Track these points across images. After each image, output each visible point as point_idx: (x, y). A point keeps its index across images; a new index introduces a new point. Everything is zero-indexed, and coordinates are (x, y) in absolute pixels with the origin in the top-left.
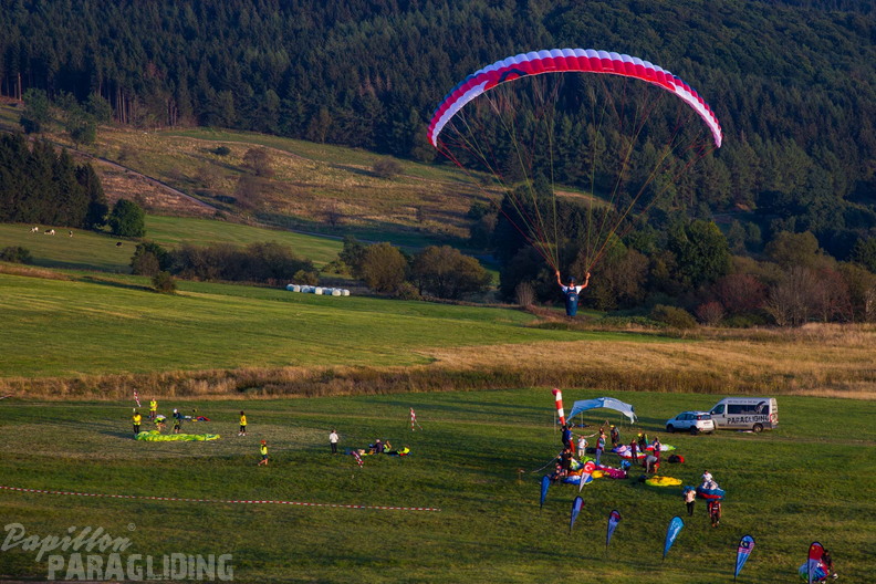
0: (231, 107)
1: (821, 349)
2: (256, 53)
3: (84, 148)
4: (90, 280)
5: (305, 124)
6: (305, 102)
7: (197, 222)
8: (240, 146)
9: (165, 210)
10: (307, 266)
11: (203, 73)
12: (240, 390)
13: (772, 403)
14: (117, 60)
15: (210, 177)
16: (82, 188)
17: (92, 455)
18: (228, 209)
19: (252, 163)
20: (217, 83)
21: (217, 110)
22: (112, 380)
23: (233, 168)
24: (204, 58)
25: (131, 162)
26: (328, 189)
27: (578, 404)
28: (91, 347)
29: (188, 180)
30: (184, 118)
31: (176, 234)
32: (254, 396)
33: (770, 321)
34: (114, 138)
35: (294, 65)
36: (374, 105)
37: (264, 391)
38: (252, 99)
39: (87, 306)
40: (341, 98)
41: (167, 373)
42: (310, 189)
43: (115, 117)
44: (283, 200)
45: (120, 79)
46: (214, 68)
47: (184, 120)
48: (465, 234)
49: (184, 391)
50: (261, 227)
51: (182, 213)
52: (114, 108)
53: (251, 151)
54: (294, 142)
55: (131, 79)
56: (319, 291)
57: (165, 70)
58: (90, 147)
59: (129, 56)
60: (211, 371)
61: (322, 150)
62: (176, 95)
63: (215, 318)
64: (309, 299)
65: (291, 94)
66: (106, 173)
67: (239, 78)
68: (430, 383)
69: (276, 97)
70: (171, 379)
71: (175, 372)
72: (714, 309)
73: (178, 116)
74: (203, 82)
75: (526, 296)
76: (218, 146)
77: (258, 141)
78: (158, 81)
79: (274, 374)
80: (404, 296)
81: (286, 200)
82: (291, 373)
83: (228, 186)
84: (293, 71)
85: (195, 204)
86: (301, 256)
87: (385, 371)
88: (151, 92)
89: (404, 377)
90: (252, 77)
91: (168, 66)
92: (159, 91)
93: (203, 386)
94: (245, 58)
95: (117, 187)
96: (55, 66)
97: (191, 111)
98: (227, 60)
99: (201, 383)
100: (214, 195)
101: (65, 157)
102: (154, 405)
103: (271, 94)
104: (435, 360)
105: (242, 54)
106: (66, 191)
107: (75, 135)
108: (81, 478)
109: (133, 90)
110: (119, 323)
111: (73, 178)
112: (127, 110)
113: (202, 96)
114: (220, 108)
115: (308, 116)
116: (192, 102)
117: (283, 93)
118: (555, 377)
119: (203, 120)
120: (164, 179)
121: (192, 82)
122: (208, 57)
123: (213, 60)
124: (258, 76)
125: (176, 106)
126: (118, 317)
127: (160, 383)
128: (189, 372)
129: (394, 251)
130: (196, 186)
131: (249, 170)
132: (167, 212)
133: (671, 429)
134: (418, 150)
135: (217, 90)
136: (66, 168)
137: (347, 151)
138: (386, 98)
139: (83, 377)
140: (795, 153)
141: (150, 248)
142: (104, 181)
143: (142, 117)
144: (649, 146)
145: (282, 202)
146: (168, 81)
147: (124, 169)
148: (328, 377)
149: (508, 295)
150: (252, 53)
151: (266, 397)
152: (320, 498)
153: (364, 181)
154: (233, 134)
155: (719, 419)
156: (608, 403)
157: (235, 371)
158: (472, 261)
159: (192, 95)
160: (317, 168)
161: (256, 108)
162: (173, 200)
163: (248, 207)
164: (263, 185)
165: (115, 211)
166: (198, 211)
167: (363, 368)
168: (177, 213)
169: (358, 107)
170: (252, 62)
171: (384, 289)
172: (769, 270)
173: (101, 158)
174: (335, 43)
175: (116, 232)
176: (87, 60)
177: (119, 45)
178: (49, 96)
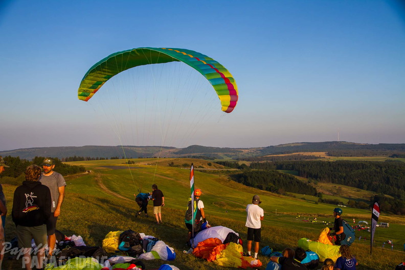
4: (307, 202)
6: (347, 181)
7: (330, 196)
8: (338, 186)
10: (342, 203)
11: (333, 176)
13: (388, 224)
14: (321, 174)
15: (333, 190)
16: (314, 191)
18: (335, 195)
19: (339, 189)
20: (335, 178)
23: (336, 189)
24: (333, 174)
25: (322, 187)
26: (351, 193)
27: (360, 221)
28: (301, 210)
31: (327, 197)
34: (320, 184)
36: (357, 182)
40: (353, 180)
42: (347, 193)
43: (321, 182)
45: (322, 176)
47: (330, 182)
49: (311, 215)
51: (328, 195)
54: (346, 186)
56: (342, 206)
58: (317, 185)
59: (323, 174)
61: (350, 187)
63: (319, 207)
67: (338, 177)
71: (311, 213)
76: (335, 186)
77: (340, 186)
80: (354, 207)
82: (326, 215)
83: (335, 192)
84: (346, 176)
85: (330, 194)
86: (342, 201)
88: (326, 179)
91: (328, 175)
95: (319, 190)
96: (313, 175)
98: (337, 175)
100: (333, 193)
101: (312, 186)
103: (343, 180)
106: (312, 191)
107: (315, 184)
109: (323, 178)
110: (306, 207)
111: (313, 189)
113: (333, 180)
114: (336, 181)
115: (348, 183)
116: (331, 180)
117: (344, 179)
119: (333, 183)
120: (326, 190)
121: (331, 178)
123: (335, 175)
124: (341, 177)
125: (329, 180)
129: (354, 201)
130: (331, 191)
134: (364, 188)
137: (353, 188)
138: (359, 181)
139: (299, 213)
141: (321, 199)
143: (324, 182)
144: (400, 189)
145: (343, 194)
146: (328, 177)
147: (321, 189)
150: (340, 174)
153: (355, 192)
155: (380, 225)
156: (364, 222)
160: (349, 190)
161: (340, 181)
162: (327, 193)
163: (338, 195)
164: (340, 192)
165: (318, 194)
169: (355, 182)
171: (352, 207)
173: (318, 187)
174: (352, 173)
175: (318, 197)
176: (317, 174)
177: (322, 172)
178: (312, 179)
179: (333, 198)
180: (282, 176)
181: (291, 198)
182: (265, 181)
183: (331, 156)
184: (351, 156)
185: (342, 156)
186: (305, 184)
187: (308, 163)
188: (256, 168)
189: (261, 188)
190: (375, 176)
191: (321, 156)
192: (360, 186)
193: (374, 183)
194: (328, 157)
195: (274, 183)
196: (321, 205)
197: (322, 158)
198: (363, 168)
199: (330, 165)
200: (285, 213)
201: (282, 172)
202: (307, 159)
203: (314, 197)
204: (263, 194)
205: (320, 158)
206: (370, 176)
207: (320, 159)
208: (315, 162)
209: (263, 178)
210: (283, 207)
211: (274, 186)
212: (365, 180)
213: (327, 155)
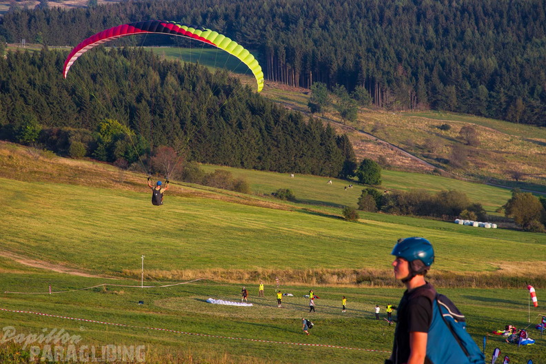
0: (454, 96)
2: (473, 59)
3: (349, 123)
4: (305, 211)
5: (505, 110)
6: (506, 94)
7: (421, 176)
8: (457, 123)
9: (400, 167)
10: (475, 207)
11: (435, 74)
14: (377, 63)
15: (434, 145)
16: (340, 151)
17: (233, 315)
18: (444, 168)
19: (464, 136)
20: (445, 80)
21: (444, 98)
22: (278, 273)
23: (451, 139)
24: (437, 63)
25: (380, 133)
26: (518, 155)
28: (273, 252)
29: (418, 147)
30: (421, 103)
31: (404, 184)
32: (364, 286)
34: (371, 116)
35: (500, 67)
37: (372, 283)
38: (470, 92)
39: (285, 226)
41: (315, 270)
42: (505, 155)
43: (374, 102)
44: (484, 162)
45: (378, 76)
46: (443, 69)
47: (421, 105)
49: (321, 280)
50: (465, 181)
51: (411, 169)
52: (373, 95)
53: (464, 128)
55: (385, 77)
56: (476, 224)
57: (410, 70)
58: (353, 123)
59: (385, 60)
60: (344, 270)
62: (416, 88)
63: (365, 237)
64: (470, 231)
65: (496, 88)
66: (362, 141)
67: (461, 76)
68: (487, 283)
69: (486, 90)
70: (316, 273)
73: (417, 102)
74: (435, 78)
76: (443, 123)
77: (471, 121)
78: (404, 78)
79: (385, 273)
80: (533, 230)
81: (486, 163)
83: (445, 151)
84: (499, 71)
85: (422, 163)
87: (462, 274)
88: (399, 86)
89: (471, 279)
90: (470, 77)
91: (412, 68)
92: (404, 85)
94: (465, 63)
95: (364, 149)
96: (335, 67)
97: (426, 99)
98: (453, 64)
99: (334, 276)
100: (435, 157)
101: (329, 129)
103: (483, 89)
104: (500, 269)
105: (464, 59)
106: (329, 152)
107: (344, 114)
108: (217, 327)
109: (386, 84)
110: (300, 238)
111: (334, 144)
112: (382, 98)
113: (434, 89)
114: (447, 97)
115: (508, 104)
116: (427, 93)
117: (491, 87)
119: (434, 106)
120: (402, 146)
121: (427, 79)
122: (440, 62)
123: (443, 64)
124: (474, 76)
125: (416, 95)
126: (301, 234)
127: (308, 275)
128: (329, 270)
129: (534, 199)
130: (424, 151)
131: (462, 141)
132: (402, 168)
135: (445, 85)
136: (329, 137)
139: (260, 270)
141: (375, 192)
142: (356, 145)
143: (391, 103)
145: (483, 164)
146: (411, 79)
147: (375, 138)
150: (471, 59)
151: (372, 287)
153: (544, 150)
154: (455, 116)
157: (359, 270)
159: (427, 88)
160: (511, 140)
161: (472, 97)
162: (407, 160)
163: (458, 167)
164: (471, 152)
165: (361, 167)
166: (422, 168)
167: (447, 272)
168: (408, 170)
169: (544, 98)
170: (470, 66)
173: (360, 131)
175: (362, 181)
176: (357, 64)
177: (379, 53)
178: (329, 88)
179: (431, 186)
180: (171, 79)
181: (219, 195)
182: (80, 105)
186: (295, 119)
188: (34, 40)
189: (60, 145)
195: (132, 116)
200: (189, 274)
201: (172, 59)
203: (342, 184)
204: (73, 177)
209: (73, 92)
210: (179, 243)
211: (129, 133)
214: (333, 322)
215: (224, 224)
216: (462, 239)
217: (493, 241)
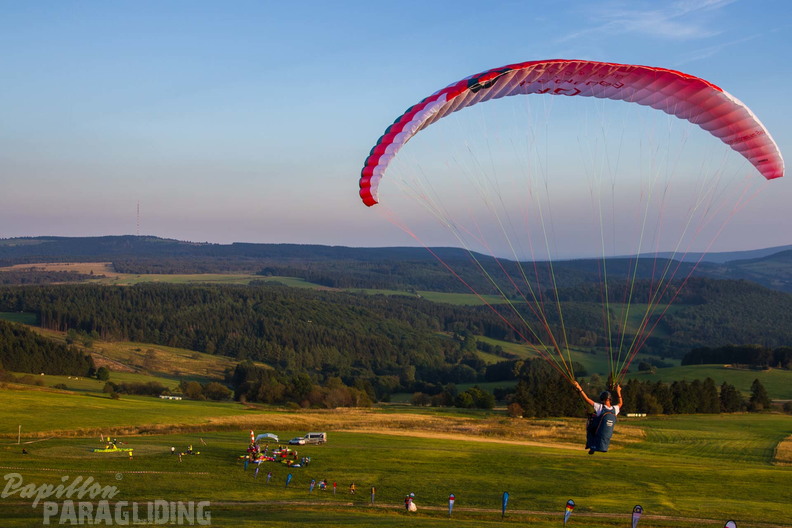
0: (142, 335)
1: (342, 416)
3: (88, 349)
4: (87, 395)
5: (169, 341)
6: (169, 333)
7: (128, 375)
8: (145, 348)
10: (167, 389)
11: (133, 324)
12: (140, 433)
13: (325, 434)
14: (102, 319)
15: (133, 359)
16: (87, 363)
18: (140, 370)
19: (149, 354)
20: (138, 327)
21: (137, 336)
22: (93, 430)
23: (142, 356)
24: (134, 319)
25: (106, 354)
26: (176, 363)
27: (259, 436)
28: (87, 419)
29: (126, 360)
31: (120, 378)
32: (145, 435)
33: (325, 407)
34: (99, 346)
35: (165, 321)
36: (193, 334)
37: (149, 433)
38: (150, 333)
39: (86, 404)
40: (181, 333)
41: (114, 427)
42: (169, 363)
43: (101, 338)
44: (159, 367)
45: (103, 326)
46: (137, 322)
47: (125, 340)
48: (223, 378)
49: (119, 434)
51: (123, 371)
53: (149, 350)
54: (166, 348)
55: (107, 326)
56: (171, 398)
58: (91, 349)
59: (107, 318)
60: (130, 427)
61: (174, 350)
62: (123, 331)
64: (167, 401)
65: (164, 331)
66: (96, 358)
67: (146, 325)
68: (208, 430)
70: (115, 430)
71: (117, 427)
72: (307, 403)
73: (123, 338)
74: (133, 326)
75: (243, 399)
76: (137, 348)
77: (151, 346)
78: (117, 326)
79: (153, 427)
80: (201, 399)
81: (161, 367)
82: (159, 427)
83: (140, 362)
84: (165, 323)
85: (128, 368)
86: (164, 386)
87: (193, 425)
88: (114, 330)
89: (199, 427)
90: (150, 325)
91: (120, 321)
92: (117, 330)
93: (127, 432)
94: (148, 318)
95: (100, 362)
96: (79, 320)
97: (128, 337)
98: (142, 319)
100: (135, 365)
101: (81, 352)
102: (109, 439)
103: (157, 331)
104: (210, 422)
106: (81, 364)
107: (86, 345)
108: (80, 466)
109: (107, 330)
110: (98, 410)
111: (84, 360)
112: (105, 336)
113: (132, 331)
114: (139, 335)
115: (170, 338)
116: (129, 333)
117: (161, 330)
118: (252, 427)
119: (132, 339)
120: (117, 360)
121: (129, 327)
123: (136, 319)
124: (152, 325)
125: (123, 335)
126: (97, 408)
127: (111, 431)
128: (122, 427)
129: (198, 384)
130: (129, 362)
131: (148, 357)
132: (118, 371)
133: (291, 444)
134: (207, 350)
135: (138, 330)
136: (81, 356)
137: (182, 350)
138: (197, 332)
139: (83, 429)
140: (334, 350)
141: (111, 384)
142: (95, 360)
143: (110, 339)
144: (287, 348)
146: (120, 327)
147: (103, 357)
148: (172, 428)
149: (237, 399)
150: (151, 317)
151: (149, 435)
152: (167, 470)
153: (188, 360)
154: (143, 344)
155: (307, 440)
156: (269, 435)
157: (139, 426)
158: (225, 387)
159: (129, 331)
160: (172, 356)
161: (151, 335)
162: (120, 367)
163: (147, 369)
164: (153, 362)
165: (99, 371)
166: (129, 371)
167: (185, 425)
168: (121, 371)
169: (187, 335)
170: (151, 320)
171: (194, 397)
172: (326, 390)
173: (95, 353)
174: (180, 314)
175: (99, 378)
176: (91, 319)
177: (103, 314)
178: (77, 331)
179: (145, 379)
183: (122, 272)
184: (171, 272)
185: (148, 273)
186: (62, 348)
187: (63, 293)
190: (232, 319)
191: (96, 274)
192: (198, 346)
193: (230, 336)
194: (114, 275)
196: (128, 402)
197: (99, 277)
198: (204, 302)
199: (123, 296)
200: (42, 434)
202: (56, 280)
205: (94, 278)
206: (222, 319)
207: (95, 281)
208: (82, 287)
210: (30, 417)
212: (211, 331)
213: (110, 271)
214: (145, 457)
215: (52, 405)
216: (163, 405)
217: (182, 407)
